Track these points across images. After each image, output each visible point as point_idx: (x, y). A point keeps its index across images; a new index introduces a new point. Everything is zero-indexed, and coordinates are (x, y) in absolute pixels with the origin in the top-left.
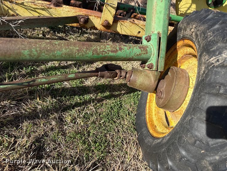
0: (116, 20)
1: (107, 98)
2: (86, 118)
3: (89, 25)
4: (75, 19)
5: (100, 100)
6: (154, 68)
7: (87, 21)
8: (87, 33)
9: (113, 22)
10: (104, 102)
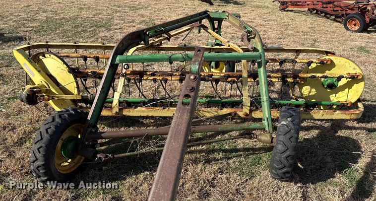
0: (251, 111)
1: (251, 154)
2: (241, 162)
3: (237, 116)
4: (230, 114)
5: (248, 155)
6: (268, 132)
7: (236, 114)
8: (235, 119)
9: (250, 112)
10: (250, 156)
